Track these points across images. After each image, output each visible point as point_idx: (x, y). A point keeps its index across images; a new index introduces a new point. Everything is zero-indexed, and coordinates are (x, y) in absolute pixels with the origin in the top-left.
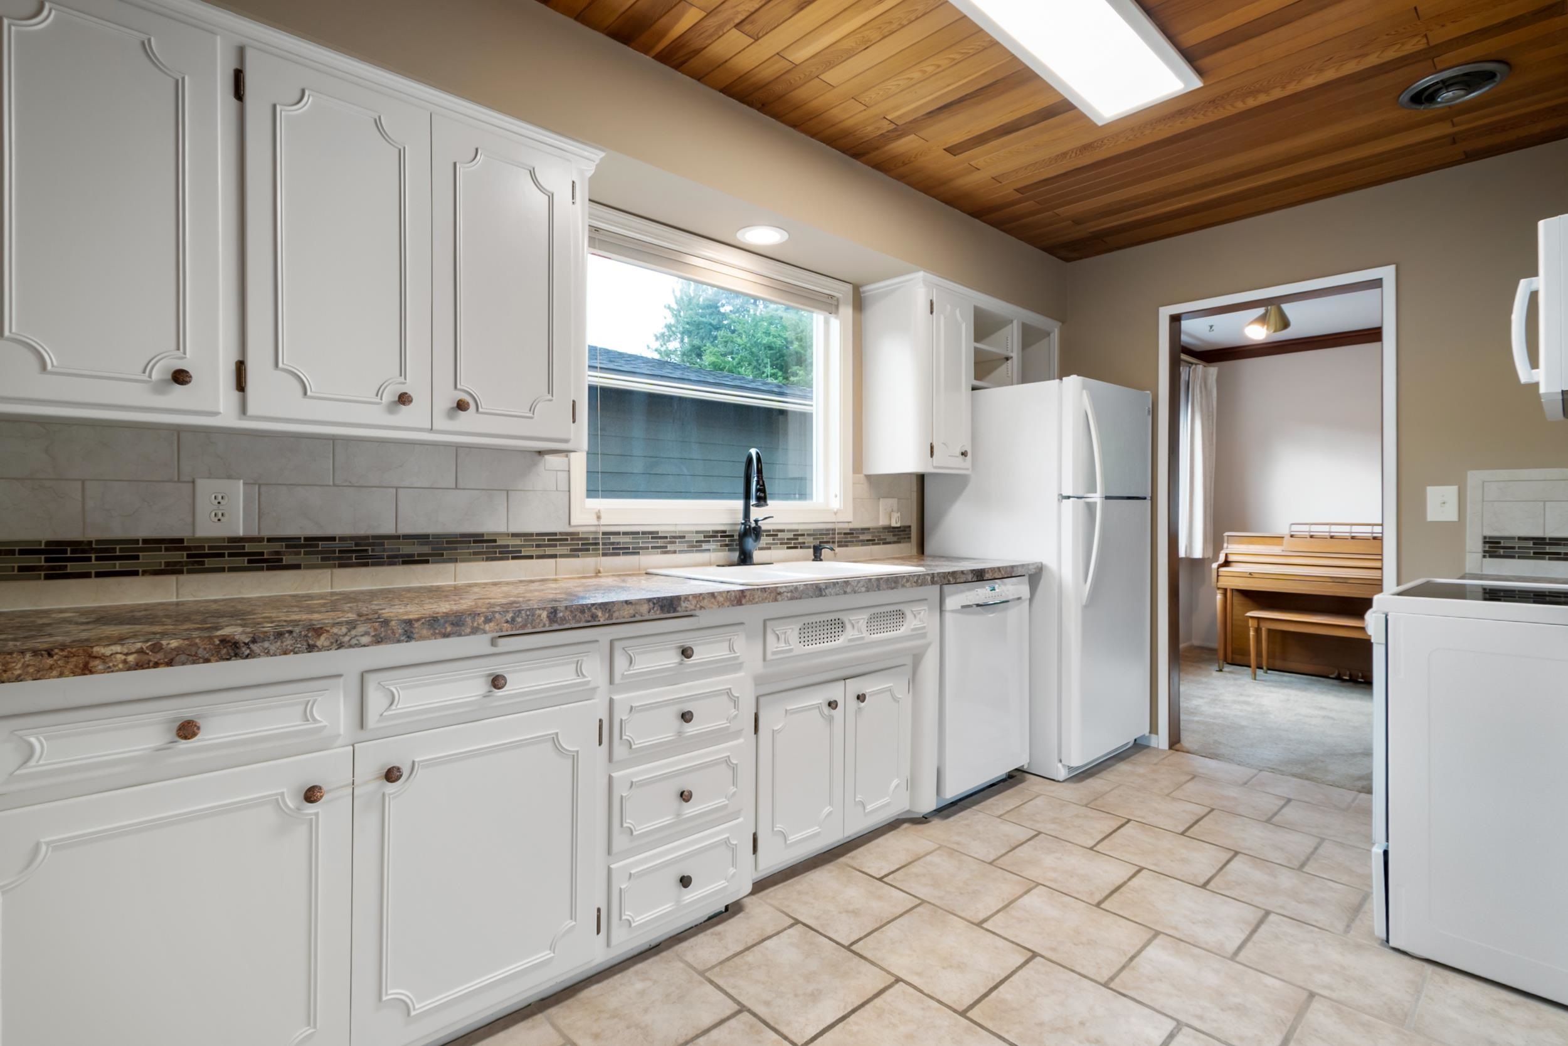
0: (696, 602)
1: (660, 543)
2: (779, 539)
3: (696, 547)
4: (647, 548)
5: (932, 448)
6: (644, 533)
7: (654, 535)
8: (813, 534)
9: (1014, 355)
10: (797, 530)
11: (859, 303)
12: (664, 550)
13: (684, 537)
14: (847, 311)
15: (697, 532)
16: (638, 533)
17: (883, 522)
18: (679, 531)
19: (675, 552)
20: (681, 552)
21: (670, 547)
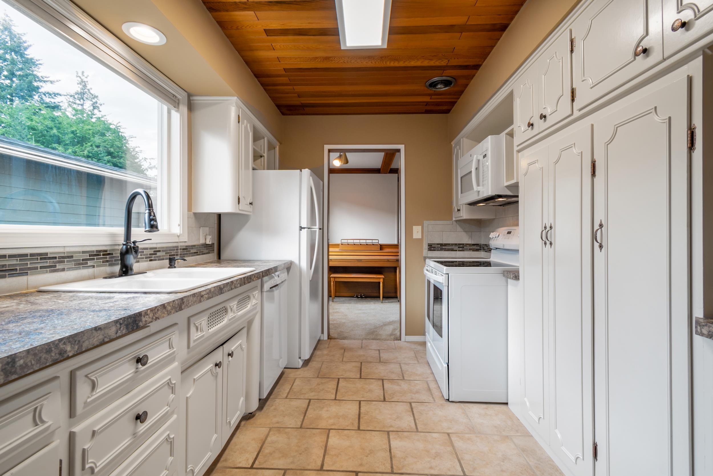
0: (152, 315)
1: (48, 263)
2: (144, 255)
3: (83, 265)
4: (36, 268)
5: (239, 199)
6: (32, 255)
7: (44, 257)
8: (167, 250)
9: (265, 155)
10: (156, 248)
11: (191, 107)
12: (53, 269)
13: (72, 257)
14: (184, 109)
15: (84, 252)
16: (26, 255)
17: (202, 241)
18: (67, 252)
19: (63, 270)
20: (69, 269)
21: (59, 266)
